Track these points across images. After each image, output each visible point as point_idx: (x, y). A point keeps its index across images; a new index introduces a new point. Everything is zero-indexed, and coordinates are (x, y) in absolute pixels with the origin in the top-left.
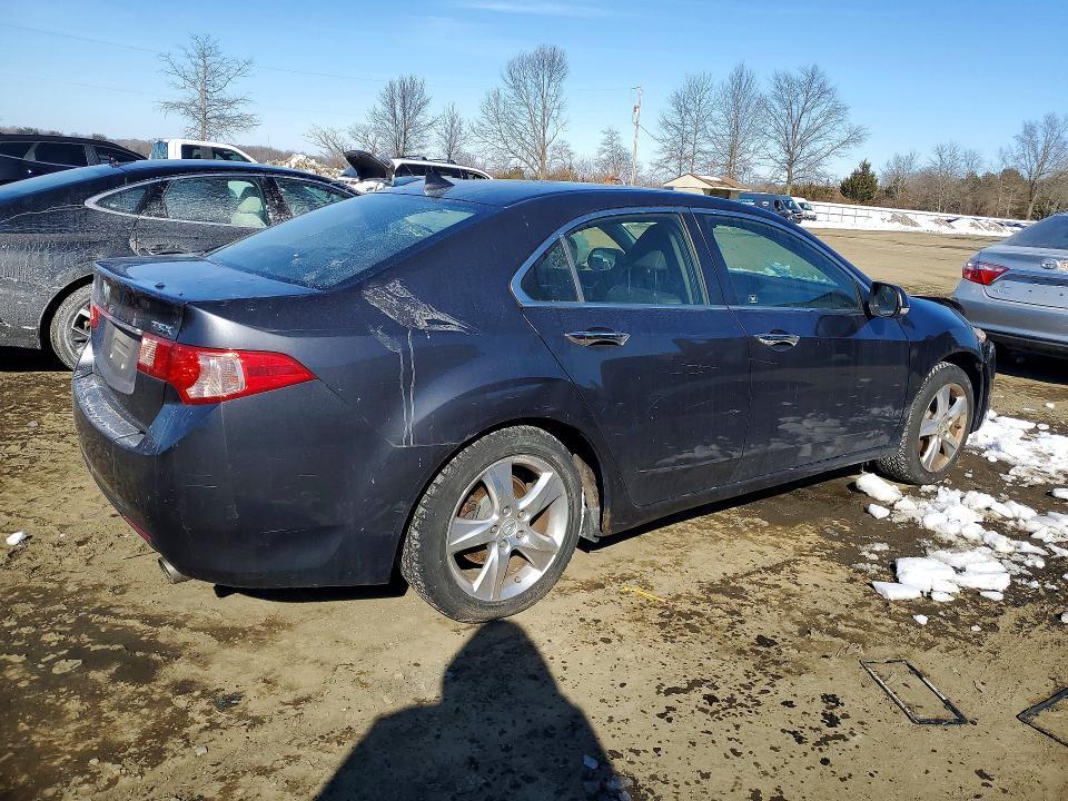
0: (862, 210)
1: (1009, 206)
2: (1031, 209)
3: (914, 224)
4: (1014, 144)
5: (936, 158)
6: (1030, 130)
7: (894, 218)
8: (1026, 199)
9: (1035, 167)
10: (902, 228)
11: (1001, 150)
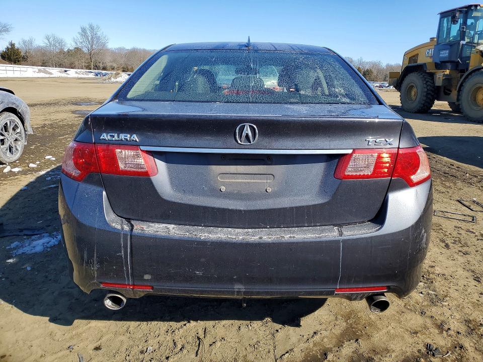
0: (16, 67)
1: (83, 64)
2: (92, 65)
3: (51, 73)
4: (79, 36)
5: (47, 41)
6: (84, 30)
7: (40, 71)
8: (90, 61)
9: (90, 46)
10: (47, 76)
11: (74, 39)
